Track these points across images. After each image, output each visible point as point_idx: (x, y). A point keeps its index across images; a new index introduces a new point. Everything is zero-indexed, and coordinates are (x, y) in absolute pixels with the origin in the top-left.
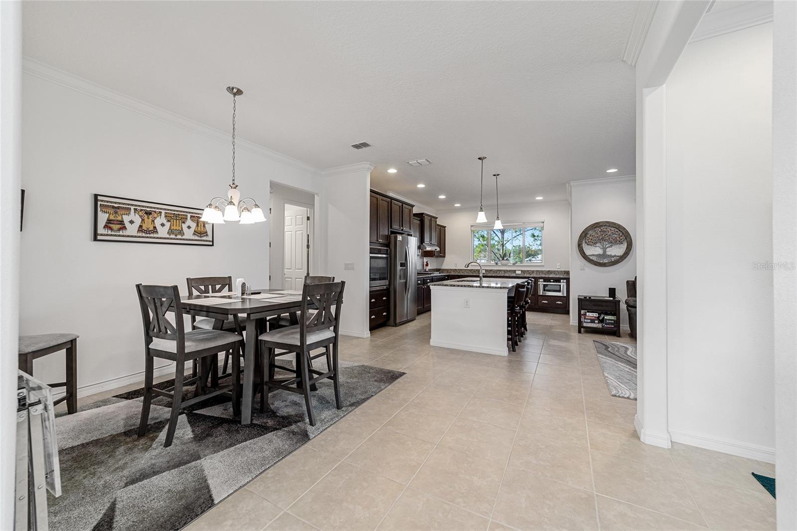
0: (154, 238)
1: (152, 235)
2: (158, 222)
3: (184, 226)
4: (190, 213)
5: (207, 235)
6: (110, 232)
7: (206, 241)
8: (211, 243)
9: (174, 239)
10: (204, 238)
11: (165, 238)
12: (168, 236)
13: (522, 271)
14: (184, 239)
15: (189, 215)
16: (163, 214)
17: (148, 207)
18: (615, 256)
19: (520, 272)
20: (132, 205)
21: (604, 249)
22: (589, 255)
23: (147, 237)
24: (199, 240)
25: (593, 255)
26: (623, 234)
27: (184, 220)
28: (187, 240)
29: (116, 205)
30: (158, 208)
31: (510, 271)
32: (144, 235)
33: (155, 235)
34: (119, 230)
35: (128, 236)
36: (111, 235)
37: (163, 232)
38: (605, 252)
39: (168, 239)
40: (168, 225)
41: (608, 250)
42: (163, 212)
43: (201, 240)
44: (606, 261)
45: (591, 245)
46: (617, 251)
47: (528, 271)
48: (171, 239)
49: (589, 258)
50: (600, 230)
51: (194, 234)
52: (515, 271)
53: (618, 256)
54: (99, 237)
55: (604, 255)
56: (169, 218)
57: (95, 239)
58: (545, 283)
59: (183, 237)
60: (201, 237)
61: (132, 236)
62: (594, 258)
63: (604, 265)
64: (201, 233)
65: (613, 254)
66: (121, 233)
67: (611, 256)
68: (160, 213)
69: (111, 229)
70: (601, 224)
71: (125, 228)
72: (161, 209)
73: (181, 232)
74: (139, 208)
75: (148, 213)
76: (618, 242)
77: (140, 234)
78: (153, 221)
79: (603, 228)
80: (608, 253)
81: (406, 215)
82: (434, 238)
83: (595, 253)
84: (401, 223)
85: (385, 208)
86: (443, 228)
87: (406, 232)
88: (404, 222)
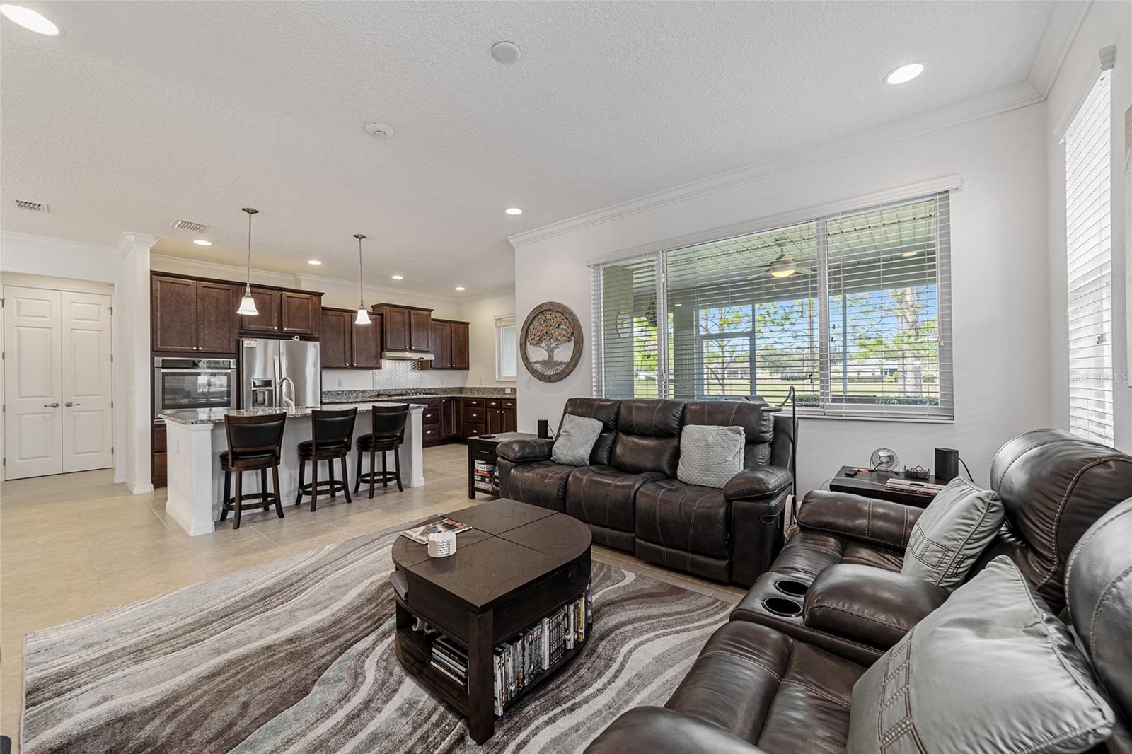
18: (561, 363)
21: (551, 352)
22: (534, 363)
25: (537, 362)
26: (568, 324)
38: (551, 356)
41: (556, 351)
44: (551, 372)
45: (536, 345)
46: (564, 353)
49: (535, 369)
50: (544, 318)
53: (565, 363)
55: (549, 363)
62: (538, 367)
63: (549, 379)
65: (560, 361)
67: (558, 364)
70: (545, 308)
76: (564, 338)
80: (555, 358)
81: (296, 309)
82: (421, 340)
83: (540, 359)
84: (275, 320)
85: (217, 300)
86: (460, 326)
87: (297, 334)
88: (285, 320)
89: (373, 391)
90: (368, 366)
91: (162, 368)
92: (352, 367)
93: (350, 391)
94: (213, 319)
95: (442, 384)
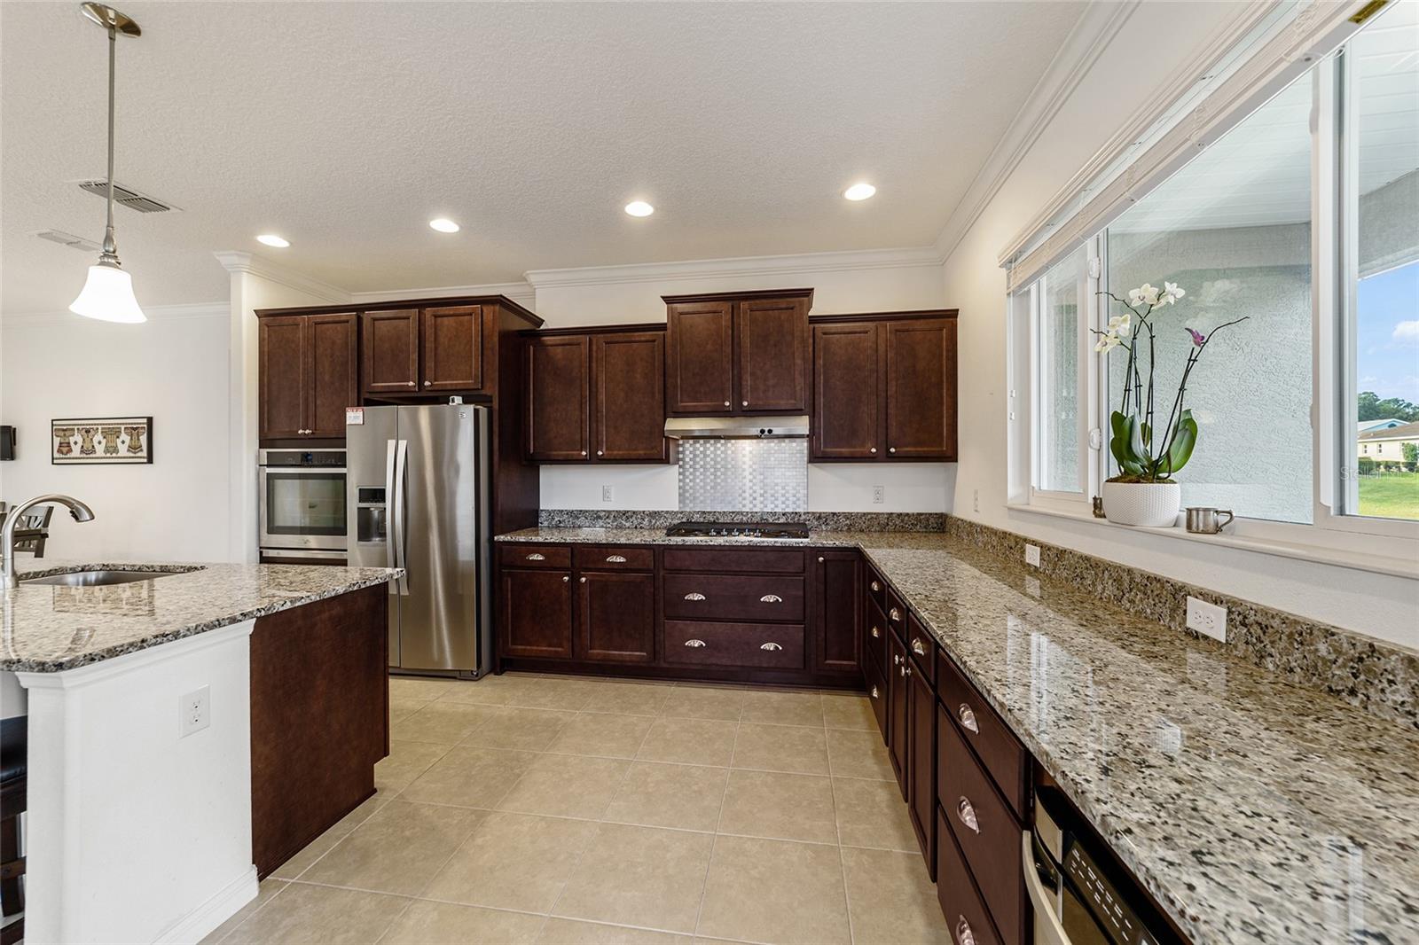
0: (93, 458)
1: (91, 456)
2: (96, 440)
3: (119, 441)
4: (123, 424)
5: (142, 450)
6: (62, 456)
7: (141, 457)
8: (145, 460)
9: (109, 458)
10: (139, 454)
11: (102, 458)
12: (104, 455)
14: (119, 458)
15: (123, 427)
16: (100, 431)
17: (87, 425)
20: (75, 425)
23: (87, 458)
24: (133, 457)
27: (117, 433)
28: (121, 458)
29: (65, 428)
30: (95, 425)
32: (85, 456)
33: (94, 456)
34: (67, 453)
35: (73, 458)
36: (62, 458)
37: (100, 450)
39: (104, 458)
40: (104, 441)
42: (100, 427)
43: (135, 457)
48: (107, 458)
51: (128, 450)
54: (55, 462)
56: (105, 433)
57: (53, 464)
59: (119, 455)
60: (135, 453)
61: (76, 458)
64: (135, 449)
66: (68, 456)
68: (97, 429)
69: (63, 453)
71: (70, 451)
72: (98, 424)
73: (116, 450)
74: (81, 427)
75: (88, 431)
77: (82, 456)
78: (92, 439)
81: (450, 339)
82: (771, 382)
84: (414, 368)
85: (333, 343)
86: (919, 324)
87: (457, 392)
88: (430, 364)
89: (676, 513)
90: (634, 454)
91: (268, 466)
92: (593, 460)
93: (625, 513)
94: (327, 378)
95: (878, 501)
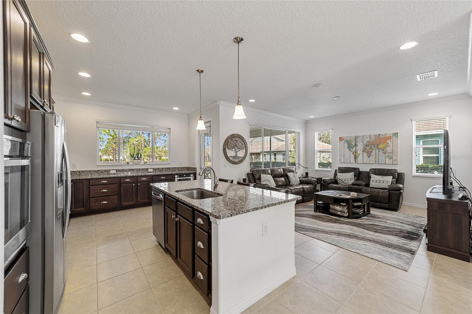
13: (154, 169)
18: (241, 157)
19: (152, 170)
22: (229, 157)
25: (231, 157)
26: (244, 143)
31: (142, 169)
38: (236, 154)
41: (238, 152)
44: (237, 160)
45: (230, 149)
46: (241, 154)
47: (159, 169)
49: (229, 159)
50: (234, 139)
52: (147, 169)
53: (242, 157)
55: (236, 157)
58: (179, 178)
63: (236, 163)
65: (240, 157)
67: (239, 157)
70: (235, 135)
76: (242, 148)
79: (236, 139)
80: (238, 155)
83: (233, 155)
